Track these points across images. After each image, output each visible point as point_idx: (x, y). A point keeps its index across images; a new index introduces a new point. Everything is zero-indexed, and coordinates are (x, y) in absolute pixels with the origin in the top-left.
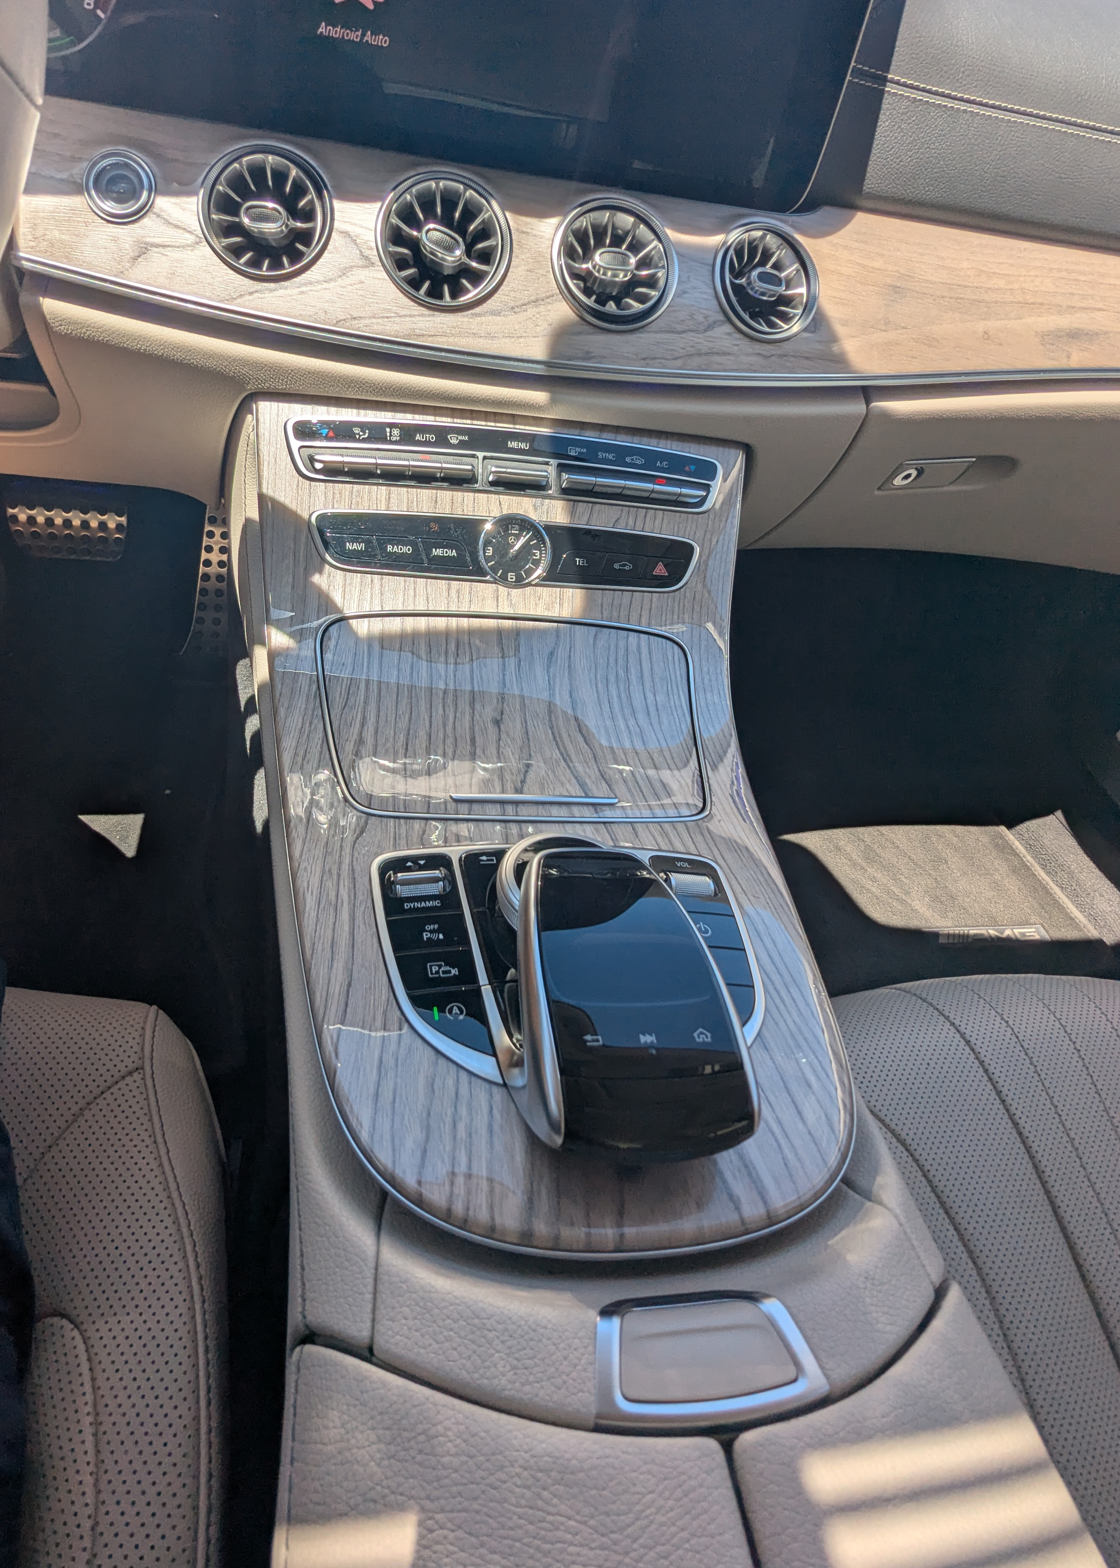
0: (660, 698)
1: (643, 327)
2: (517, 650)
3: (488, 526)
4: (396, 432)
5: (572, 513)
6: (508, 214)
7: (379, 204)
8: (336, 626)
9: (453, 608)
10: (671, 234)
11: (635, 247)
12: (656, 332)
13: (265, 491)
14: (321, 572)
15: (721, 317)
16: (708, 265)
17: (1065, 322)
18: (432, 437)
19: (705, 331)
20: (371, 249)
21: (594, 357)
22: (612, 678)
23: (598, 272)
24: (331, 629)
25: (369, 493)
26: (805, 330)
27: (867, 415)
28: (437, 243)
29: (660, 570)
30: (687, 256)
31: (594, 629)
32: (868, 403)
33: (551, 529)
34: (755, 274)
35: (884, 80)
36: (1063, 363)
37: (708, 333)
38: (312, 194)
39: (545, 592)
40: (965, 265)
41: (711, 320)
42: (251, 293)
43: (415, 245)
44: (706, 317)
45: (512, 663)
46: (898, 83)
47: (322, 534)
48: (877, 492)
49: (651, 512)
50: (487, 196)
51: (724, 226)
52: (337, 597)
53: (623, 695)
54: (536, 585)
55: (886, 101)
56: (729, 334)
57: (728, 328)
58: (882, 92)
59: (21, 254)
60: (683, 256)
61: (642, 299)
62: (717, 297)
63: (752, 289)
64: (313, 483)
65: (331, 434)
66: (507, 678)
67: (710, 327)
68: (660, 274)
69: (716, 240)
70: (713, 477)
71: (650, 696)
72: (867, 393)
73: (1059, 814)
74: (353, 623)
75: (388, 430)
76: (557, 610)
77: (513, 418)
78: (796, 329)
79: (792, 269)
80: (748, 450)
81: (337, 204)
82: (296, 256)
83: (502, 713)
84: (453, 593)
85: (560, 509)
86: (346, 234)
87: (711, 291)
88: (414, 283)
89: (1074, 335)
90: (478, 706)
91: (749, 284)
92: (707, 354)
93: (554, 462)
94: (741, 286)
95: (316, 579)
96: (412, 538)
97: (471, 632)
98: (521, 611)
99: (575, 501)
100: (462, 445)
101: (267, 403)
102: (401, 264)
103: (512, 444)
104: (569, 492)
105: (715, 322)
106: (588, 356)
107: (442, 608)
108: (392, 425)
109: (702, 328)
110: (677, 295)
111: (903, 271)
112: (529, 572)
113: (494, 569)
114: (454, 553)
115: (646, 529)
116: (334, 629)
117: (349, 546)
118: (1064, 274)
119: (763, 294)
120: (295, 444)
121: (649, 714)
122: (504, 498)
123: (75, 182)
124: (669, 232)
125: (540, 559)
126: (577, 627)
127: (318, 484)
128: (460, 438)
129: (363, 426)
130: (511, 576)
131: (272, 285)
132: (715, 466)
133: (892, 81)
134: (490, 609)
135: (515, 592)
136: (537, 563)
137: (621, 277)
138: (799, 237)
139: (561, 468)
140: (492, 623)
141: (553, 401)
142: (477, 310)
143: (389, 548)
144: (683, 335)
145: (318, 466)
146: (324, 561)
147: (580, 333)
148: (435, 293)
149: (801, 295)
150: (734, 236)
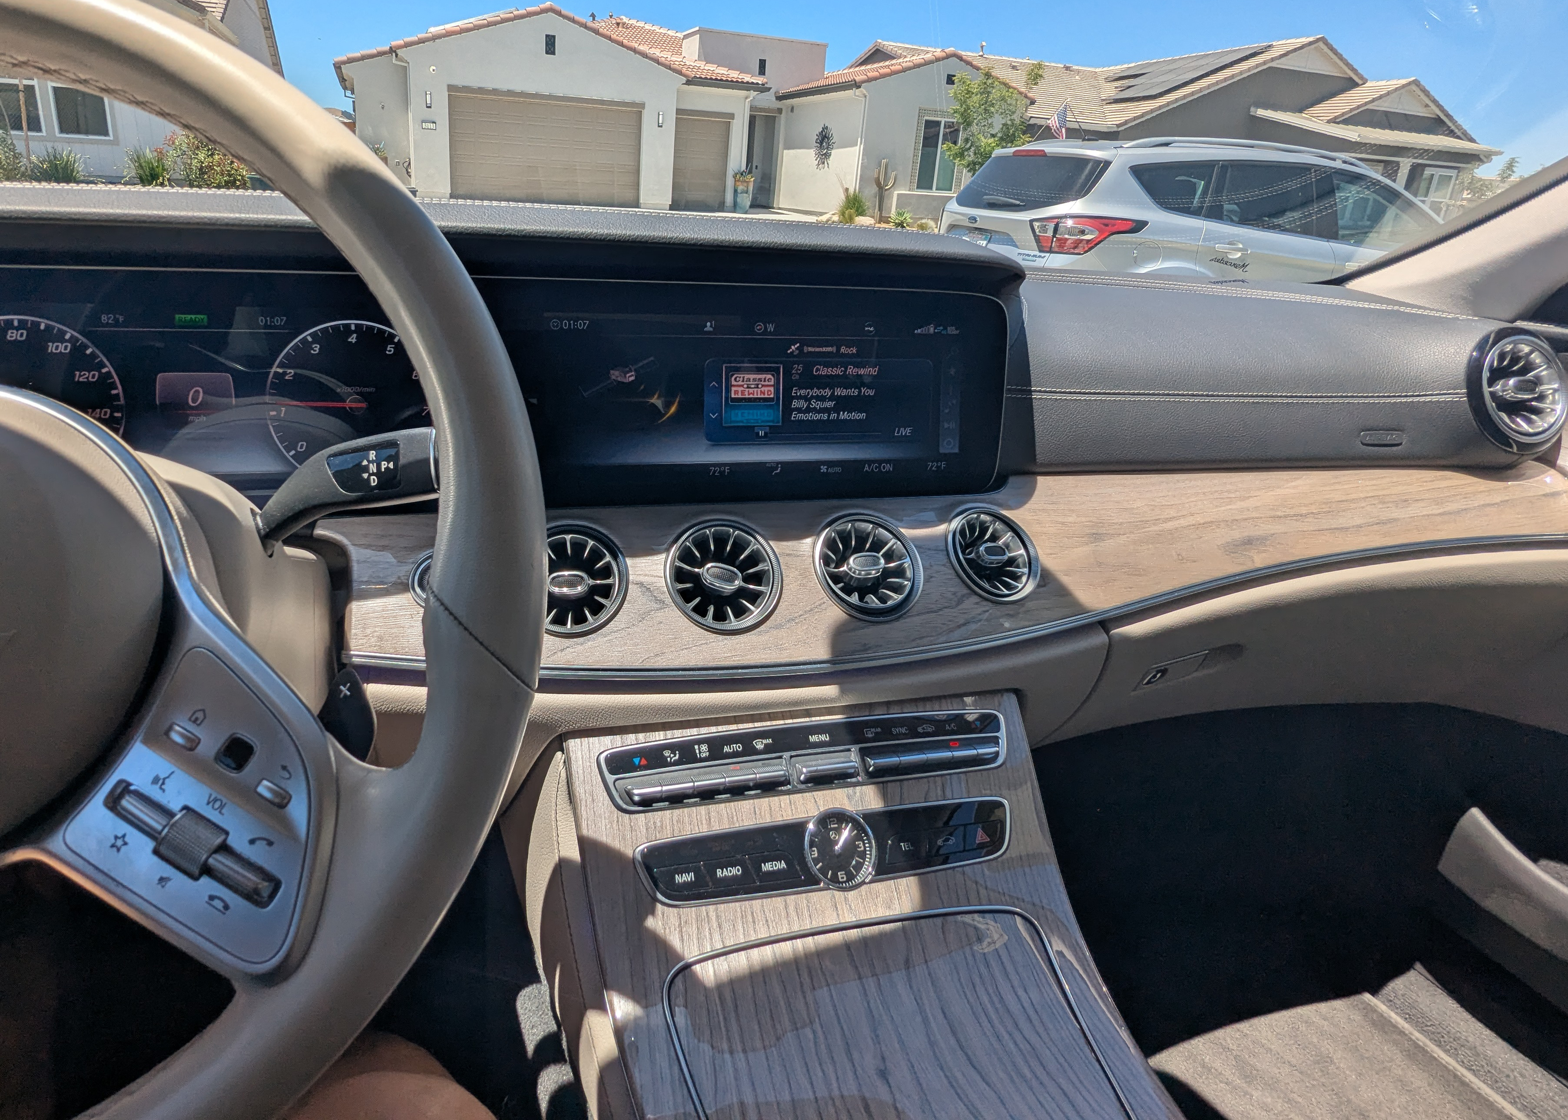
0: (1034, 995)
1: (905, 614)
2: (872, 966)
3: (811, 826)
4: (704, 747)
5: (884, 795)
6: (771, 543)
7: (664, 556)
8: (680, 976)
9: (796, 928)
10: (905, 531)
11: (877, 546)
12: (918, 615)
13: (585, 832)
14: (653, 912)
15: (966, 591)
16: (942, 550)
17: (1237, 534)
18: (738, 747)
19: (958, 604)
20: (664, 593)
21: (870, 648)
22: (977, 980)
23: (854, 573)
24: (676, 980)
25: (690, 816)
26: (1039, 586)
27: (1110, 644)
28: (718, 577)
29: (981, 836)
30: (923, 546)
31: (939, 921)
32: (1107, 632)
33: (869, 817)
34: (982, 549)
35: (1030, 392)
36: (1248, 566)
37: (960, 607)
38: (608, 558)
39: (882, 888)
40: (1139, 504)
41: (959, 594)
42: (562, 650)
43: (696, 579)
44: (954, 594)
45: (871, 983)
46: (1040, 391)
47: (649, 869)
48: (1133, 694)
49: (955, 777)
50: (751, 532)
51: (944, 517)
52: (675, 941)
53: (995, 999)
54: (871, 882)
55: (1035, 404)
56: (977, 603)
57: (975, 599)
58: (1031, 399)
59: (352, 652)
60: (920, 547)
61: (897, 589)
62: (958, 575)
63: (983, 560)
64: (633, 816)
65: (644, 762)
66: (872, 1005)
67: (960, 602)
68: (906, 565)
69: (942, 528)
70: (998, 729)
71: (1021, 992)
72: (1105, 624)
73: (1418, 966)
74: (697, 968)
75: (696, 747)
76: (897, 907)
77: (808, 713)
78: (1029, 588)
79: (1007, 537)
80: (1017, 692)
81: (629, 561)
82: (597, 609)
83: (883, 1059)
84: (791, 909)
85: (872, 794)
86: (641, 584)
87: (952, 571)
88: (701, 610)
89: (1249, 542)
90: (856, 1055)
91: (979, 557)
92: (964, 624)
93: (854, 748)
94: (972, 560)
95: (650, 922)
96: (739, 857)
97: (821, 954)
98: (864, 917)
99: (883, 782)
100: (768, 749)
101: (578, 741)
102: (686, 596)
103: (813, 738)
104: (876, 776)
105: (963, 596)
106: (865, 648)
107: (784, 930)
108: (700, 742)
109: (954, 603)
110: (927, 580)
111: (1094, 520)
112: (859, 867)
113: (824, 871)
114: (783, 865)
115: (955, 796)
116: (679, 981)
117: (680, 879)
118: (1216, 495)
119: (992, 563)
120: (610, 778)
121: (1031, 1021)
122: (819, 795)
123: (402, 583)
124: (902, 530)
125: (865, 850)
126: (922, 921)
127: (637, 816)
128: (765, 741)
129: (672, 747)
130: (841, 875)
131: (581, 639)
132: (996, 717)
133: (1035, 391)
134: (832, 921)
135: (851, 894)
136: (863, 855)
137: (874, 574)
138: (1005, 513)
139: (864, 753)
140: (837, 937)
141: (843, 692)
142: (762, 628)
143: (719, 873)
144: (941, 613)
145: (636, 798)
146: (656, 900)
147: (854, 630)
148: (720, 617)
149: (1022, 555)
150: (956, 524)
